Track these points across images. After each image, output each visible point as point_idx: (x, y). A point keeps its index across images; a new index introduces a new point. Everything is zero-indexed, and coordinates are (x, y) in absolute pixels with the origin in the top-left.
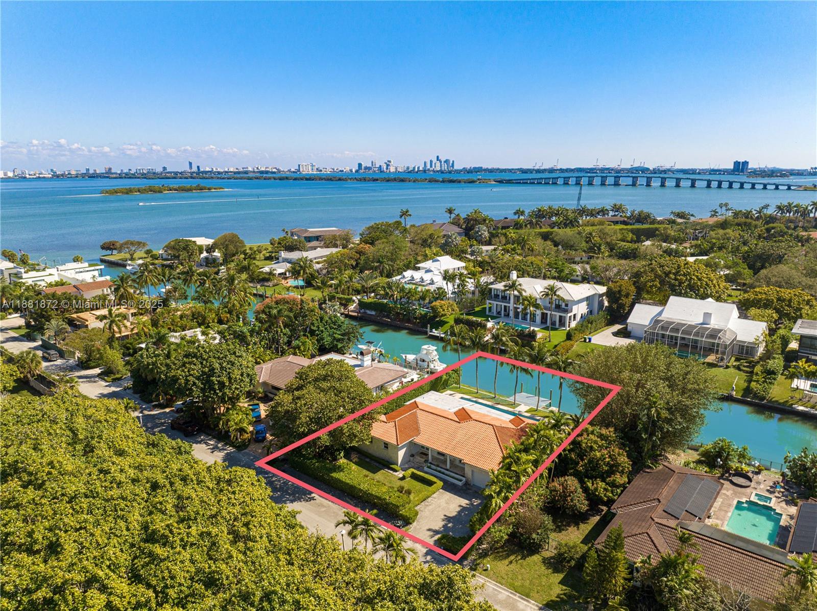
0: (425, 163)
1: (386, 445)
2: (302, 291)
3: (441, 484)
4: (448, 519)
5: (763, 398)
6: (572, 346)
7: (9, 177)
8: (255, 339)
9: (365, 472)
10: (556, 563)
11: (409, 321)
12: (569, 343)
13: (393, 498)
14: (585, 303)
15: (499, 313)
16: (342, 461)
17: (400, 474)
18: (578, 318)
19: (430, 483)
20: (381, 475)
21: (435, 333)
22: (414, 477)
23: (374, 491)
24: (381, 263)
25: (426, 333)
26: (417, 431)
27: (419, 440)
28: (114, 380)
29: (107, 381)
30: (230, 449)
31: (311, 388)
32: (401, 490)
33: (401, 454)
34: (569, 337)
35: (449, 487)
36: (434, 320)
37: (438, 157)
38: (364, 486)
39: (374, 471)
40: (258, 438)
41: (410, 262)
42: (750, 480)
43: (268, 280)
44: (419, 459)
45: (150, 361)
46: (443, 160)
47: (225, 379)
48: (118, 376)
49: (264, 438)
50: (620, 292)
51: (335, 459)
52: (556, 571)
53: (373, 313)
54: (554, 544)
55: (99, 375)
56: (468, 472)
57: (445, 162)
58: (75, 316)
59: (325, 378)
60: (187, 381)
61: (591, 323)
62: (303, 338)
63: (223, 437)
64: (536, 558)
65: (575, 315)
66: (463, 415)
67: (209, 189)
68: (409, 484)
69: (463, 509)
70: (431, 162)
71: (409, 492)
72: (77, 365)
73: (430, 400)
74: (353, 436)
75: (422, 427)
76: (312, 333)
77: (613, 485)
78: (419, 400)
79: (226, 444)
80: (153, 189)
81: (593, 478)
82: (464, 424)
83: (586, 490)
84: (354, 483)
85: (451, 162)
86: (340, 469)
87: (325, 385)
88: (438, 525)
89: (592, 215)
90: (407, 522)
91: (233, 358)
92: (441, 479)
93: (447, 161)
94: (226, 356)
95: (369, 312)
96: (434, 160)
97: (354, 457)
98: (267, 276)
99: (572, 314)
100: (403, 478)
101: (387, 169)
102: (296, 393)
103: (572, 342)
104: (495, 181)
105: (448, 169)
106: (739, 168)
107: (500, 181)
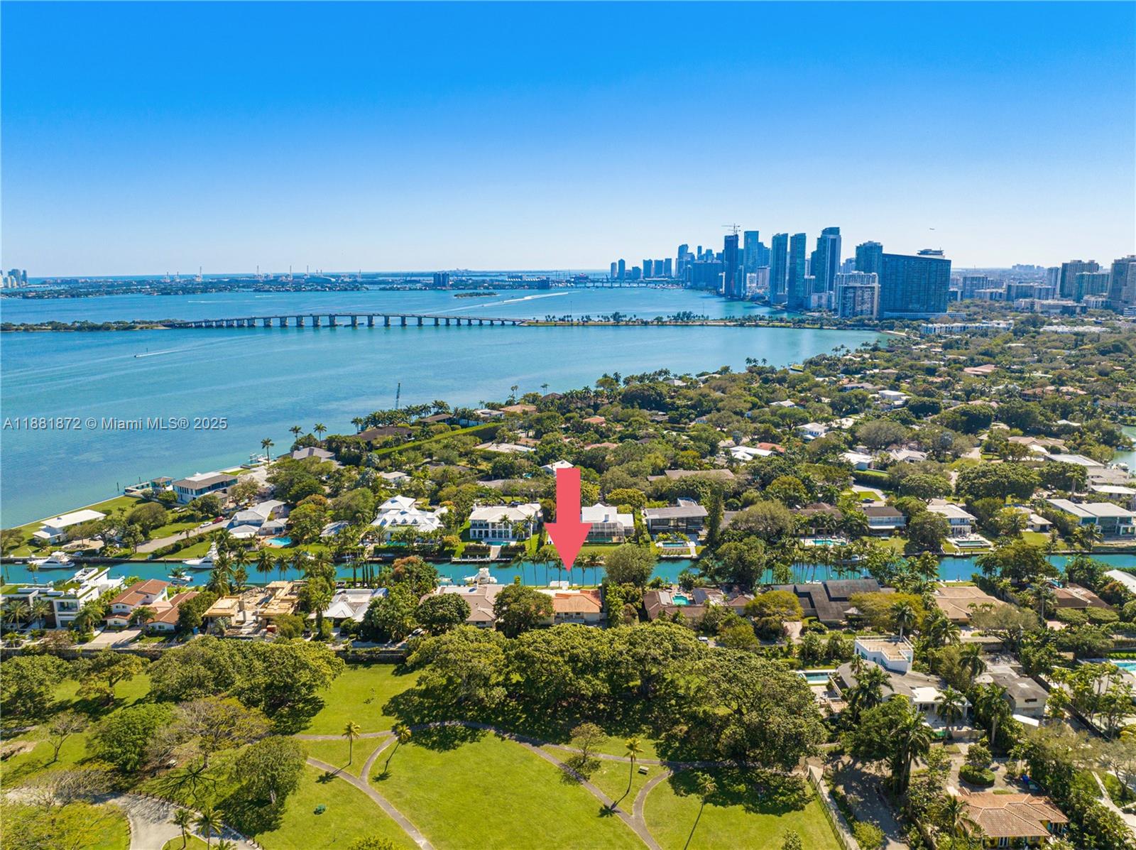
21: (455, 559)
25: (448, 561)
104: (165, 326)
105: (18, 284)
106: (440, 281)
107: (171, 325)
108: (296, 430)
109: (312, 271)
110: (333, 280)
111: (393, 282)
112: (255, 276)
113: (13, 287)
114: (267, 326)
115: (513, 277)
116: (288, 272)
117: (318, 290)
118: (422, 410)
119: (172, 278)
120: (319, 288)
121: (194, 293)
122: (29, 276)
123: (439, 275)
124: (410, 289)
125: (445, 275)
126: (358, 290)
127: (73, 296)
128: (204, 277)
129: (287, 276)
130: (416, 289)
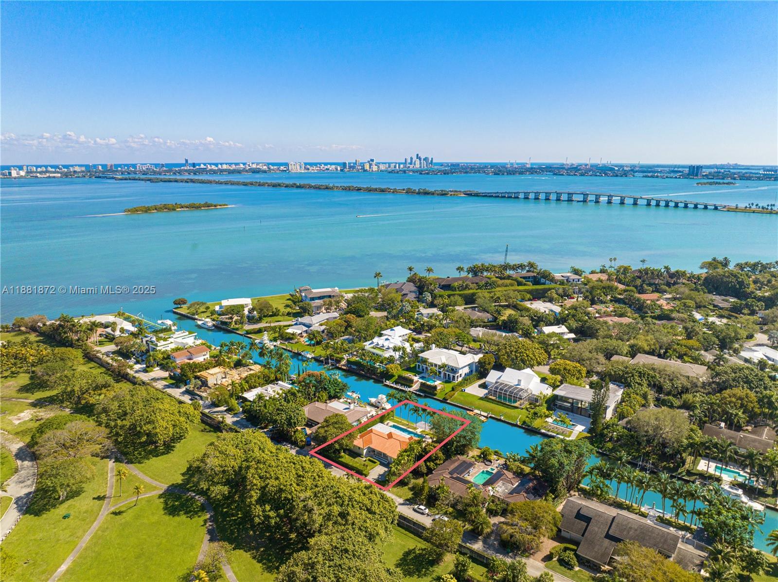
0: (406, 159)
1: (359, 448)
2: (314, 348)
3: (379, 463)
4: (380, 475)
5: (529, 426)
6: (454, 394)
7: (22, 176)
8: (300, 395)
9: (351, 458)
10: (411, 489)
11: (374, 374)
12: (453, 392)
13: (361, 468)
14: (467, 367)
15: (423, 370)
16: (343, 454)
17: (364, 459)
18: (463, 375)
19: (375, 463)
20: (357, 459)
21: (388, 383)
22: (370, 460)
23: (355, 465)
24: (360, 332)
25: (383, 382)
26: (371, 442)
27: (372, 446)
28: (234, 414)
29: (231, 414)
30: (297, 449)
31: (331, 427)
32: (364, 465)
33: (365, 451)
34: (453, 389)
35: (382, 464)
36: (387, 375)
37: (417, 155)
38: (351, 464)
39: (355, 458)
40: (308, 444)
41: (377, 330)
42: (491, 462)
43: (292, 339)
44: (372, 453)
45: (258, 408)
46: (422, 158)
47: (296, 421)
48: (236, 412)
49: (310, 444)
50: (484, 362)
51: (340, 453)
52: (411, 491)
53: (355, 367)
54: (412, 483)
55: (226, 411)
56: (389, 458)
57: (424, 159)
58: (198, 374)
59: (336, 423)
60: (281, 422)
61: (467, 380)
62: (321, 392)
63: (294, 443)
64: (406, 487)
65: (461, 375)
66: (390, 436)
67: (215, 206)
68: (368, 463)
69: (386, 472)
70: (411, 159)
71: (367, 466)
72: (211, 404)
73: (379, 428)
74: (347, 446)
75: (373, 441)
76: (325, 389)
77: (436, 464)
78: (373, 428)
79: (295, 446)
80: (167, 206)
81: (429, 462)
82: (390, 440)
83: (426, 466)
84: (347, 462)
85: (430, 160)
86: (342, 457)
87: (337, 426)
88: (376, 477)
89: (514, 269)
90: (366, 476)
91: (298, 412)
92: (379, 461)
93: (426, 159)
94: (295, 411)
95: (353, 367)
96: (415, 158)
97: (347, 452)
98: (291, 336)
99: (459, 374)
100: (365, 461)
101: (370, 168)
102: (326, 428)
103: (454, 392)
104: (465, 194)
105: (427, 166)
106: (694, 172)
107: (470, 195)
108: (410, 269)
109: (604, 162)
110: (616, 168)
111: (661, 172)
112: (564, 164)
113: (424, 167)
114: (526, 198)
115: (769, 171)
116: (588, 163)
117: (596, 176)
118: (518, 267)
119: (512, 164)
120: (598, 174)
121: (514, 174)
122: (434, 161)
123: (694, 167)
124: (667, 177)
125: (699, 168)
126: (626, 176)
127: (445, 174)
128: (532, 164)
129: (586, 165)
130: (671, 178)
